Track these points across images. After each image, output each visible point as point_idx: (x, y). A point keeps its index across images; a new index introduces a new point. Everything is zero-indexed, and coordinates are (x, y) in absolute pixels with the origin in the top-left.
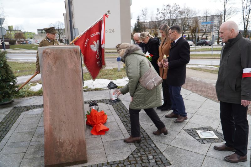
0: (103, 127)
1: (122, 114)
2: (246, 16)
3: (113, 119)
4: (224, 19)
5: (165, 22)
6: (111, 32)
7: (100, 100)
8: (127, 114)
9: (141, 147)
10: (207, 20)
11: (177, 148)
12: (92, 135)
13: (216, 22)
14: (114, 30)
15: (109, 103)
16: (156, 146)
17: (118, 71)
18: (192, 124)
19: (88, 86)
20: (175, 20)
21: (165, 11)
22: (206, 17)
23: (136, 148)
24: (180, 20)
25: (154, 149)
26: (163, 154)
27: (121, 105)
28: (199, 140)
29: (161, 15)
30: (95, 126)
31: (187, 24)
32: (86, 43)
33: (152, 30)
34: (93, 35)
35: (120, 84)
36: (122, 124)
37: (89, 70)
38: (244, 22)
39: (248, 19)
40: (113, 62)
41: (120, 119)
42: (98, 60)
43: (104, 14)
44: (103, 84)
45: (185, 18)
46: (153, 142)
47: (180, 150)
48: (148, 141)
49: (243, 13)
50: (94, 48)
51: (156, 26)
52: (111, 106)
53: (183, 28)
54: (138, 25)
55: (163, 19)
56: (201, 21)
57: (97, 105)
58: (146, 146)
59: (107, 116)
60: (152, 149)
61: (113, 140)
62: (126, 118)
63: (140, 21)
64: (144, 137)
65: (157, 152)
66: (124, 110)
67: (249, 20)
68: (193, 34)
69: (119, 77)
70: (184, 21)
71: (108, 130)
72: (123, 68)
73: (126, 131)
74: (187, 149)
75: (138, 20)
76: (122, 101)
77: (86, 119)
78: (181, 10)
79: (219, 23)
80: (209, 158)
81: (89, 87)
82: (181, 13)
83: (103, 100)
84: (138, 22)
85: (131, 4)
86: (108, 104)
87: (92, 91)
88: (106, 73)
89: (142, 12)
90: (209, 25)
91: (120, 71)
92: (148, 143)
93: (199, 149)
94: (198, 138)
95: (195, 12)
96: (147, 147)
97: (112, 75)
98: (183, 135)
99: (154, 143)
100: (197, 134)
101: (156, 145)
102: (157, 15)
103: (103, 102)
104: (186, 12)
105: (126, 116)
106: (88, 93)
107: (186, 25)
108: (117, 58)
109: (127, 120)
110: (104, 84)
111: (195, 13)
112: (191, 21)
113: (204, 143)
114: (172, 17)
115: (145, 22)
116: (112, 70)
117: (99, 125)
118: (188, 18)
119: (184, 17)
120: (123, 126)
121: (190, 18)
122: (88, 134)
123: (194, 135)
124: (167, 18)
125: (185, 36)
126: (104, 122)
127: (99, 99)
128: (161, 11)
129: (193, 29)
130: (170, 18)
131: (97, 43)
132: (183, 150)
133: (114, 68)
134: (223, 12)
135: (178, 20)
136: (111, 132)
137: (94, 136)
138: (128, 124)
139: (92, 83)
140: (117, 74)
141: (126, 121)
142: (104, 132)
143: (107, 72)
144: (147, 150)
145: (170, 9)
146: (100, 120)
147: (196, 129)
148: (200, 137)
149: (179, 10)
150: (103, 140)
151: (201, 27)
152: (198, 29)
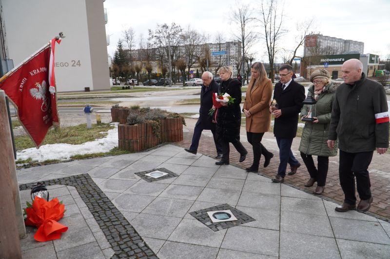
0: (56, 226)
1: (92, 200)
2: (271, 44)
3: (75, 210)
4: (244, 48)
5: (162, 50)
6: (75, 64)
7: (54, 180)
8: (100, 199)
9: (123, 250)
10: (221, 49)
11: (179, 244)
12: (38, 242)
13: (233, 51)
14: (79, 61)
15: (70, 183)
16: (146, 245)
17: (88, 129)
18: (202, 203)
19: (32, 157)
20: (176, 47)
21: (161, 35)
22: (220, 44)
23: (114, 253)
24: (183, 48)
25: (143, 251)
26: (157, 257)
27: (90, 186)
28: (210, 226)
29: (154, 39)
30: (42, 226)
31: (194, 53)
32: (21, 86)
33: (143, 62)
34: (35, 72)
35: (89, 150)
36: (92, 216)
37: (29, 132)
38: (269, 52)
39: (273, 48)
40: (79, 115)
41: (87, 208)
42: (44, 114)
43: (54, 38)
44: (59, 153)
45: (190, 45)
46: (141, 239)
47: (183, 245)
48: (133, 239)
49: (267, 40)
50: (37, 93)
51: (148, 56)
52: (74, 188)
53: (188, 59)
54: (120, 55)
55: (159, 45)
56: (213, 50)
57: (46, 190)
58: (130, 247)
59: (64, 206)
60: (140, 251)
61: (74, 245)
62: (99, 206)
63: (123, 48)
64: (127, 234)
65: (147, 254)
66: (96, 193)
67: (275, 50)
68: (203, 69)
69: (89, 139)
70: (190, 49)
71: (65, 229)
72: (96, 123)
73: (99, 228)
74: (194, 243)
75: (120, 46)
76: (92, 178)
77: (26, 216)
78: (184, 33)
79: (237, 54)
80: (225, 251)
81: (34, 159)
82: (184, 38)
83: (58, 179)
84: (120, 50)
85: (106, 22)
86: (67, 185)
87: (39, 165)
88: (65, 134)
89: (125, 35)
90: (224, 56)
91: (91, 129)
92: (133, 243)
93: (211, 239)
94: (209, 223)
95: (204, 36)
96: (132, 250)
97: (76, 136)
98: (188, 221)
99: (143, 241)
100: (208, 217)
101: (147, 243)
102: (149, 39)
103: (59, 183)
104: (191, 37)
105: (99, 202)
106: (32, 170)
107: (192, 55)
108: (84, 108)
109: (100, 209)
110: (62, 152)
111: (204, 38)
112: (200, 50)
113: (218, 230)
114: (171, 43)
115: (130, 50)
116: (77, 128)
117: (50, 223)
118: (194, 46)
119: (188, 43)
120: (93, 220)
121: (198, 45)
122: (29, 241)
123: (204, 219)
124: (164, 44)
125: (192, 71)
126: (60, 217)
127: (51, 178)
128: (155, 35)
129: (203, 61)
130: (168, 45)
131: (43, 86)
132: (187, 246)
133: (79, 124)
134: (241, 38)
135: (181, 48)
136: (71, 232)
137: (40, 244)
138: (101, 216)
139: (39, 152)
140: (86, 134)
141: (97, 210)
142: (59, 234)
143: (68, 131)
144: (132, 253)
145: (168, 31)
146: (52, 214)
147: (206, 210)
148: (212, 222)
149: (180, 33)
150: (56, 249)
151: (214, 59)
152: (209, 61)
